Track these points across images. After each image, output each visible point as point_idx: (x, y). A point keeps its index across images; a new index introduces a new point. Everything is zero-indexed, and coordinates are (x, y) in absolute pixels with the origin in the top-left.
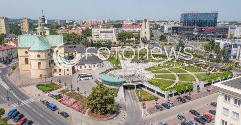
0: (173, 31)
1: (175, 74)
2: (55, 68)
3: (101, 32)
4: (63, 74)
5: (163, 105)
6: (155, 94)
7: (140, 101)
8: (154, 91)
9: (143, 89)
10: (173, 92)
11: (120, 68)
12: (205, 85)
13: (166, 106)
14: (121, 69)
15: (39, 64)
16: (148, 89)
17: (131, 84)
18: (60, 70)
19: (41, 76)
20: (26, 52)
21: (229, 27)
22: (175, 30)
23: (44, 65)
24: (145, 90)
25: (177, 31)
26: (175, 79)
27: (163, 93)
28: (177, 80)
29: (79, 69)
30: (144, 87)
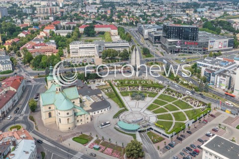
0: (155, 40)
1: (171, 113)
2: (78, 119)
3: (80, 48)
4: (83, 123)
5: (169, 145)
6: (162, 136)
7: (154, 143)
8: (160, 133)
9: (151, 130)
10: (174, 133)
11: (126, 110)
12: (193, 122)
13: (171, 145)
14: (128, 110)
15: (68, 119)
16: (155, 130)
17: (143, 129)
18: (81, 120)
19: (69, 128)
20: (50, 108)
21: (209, 41)
22: (157, 40)
23: (71, 120)
24: (153, 131)
25: (159, 40)
26: (172, 120)
27: (167, 135)
28: (174, 121)
29: (93, 115)
30: (153, 129)
